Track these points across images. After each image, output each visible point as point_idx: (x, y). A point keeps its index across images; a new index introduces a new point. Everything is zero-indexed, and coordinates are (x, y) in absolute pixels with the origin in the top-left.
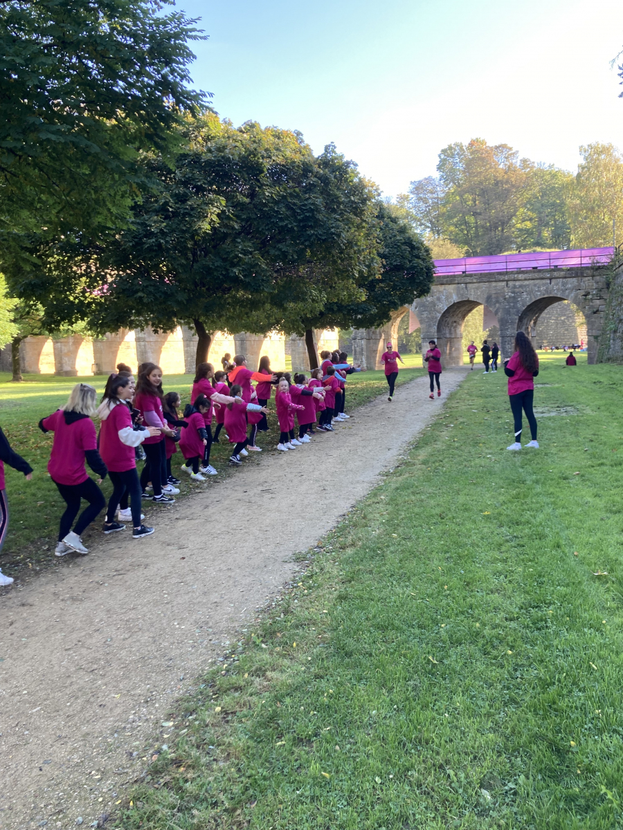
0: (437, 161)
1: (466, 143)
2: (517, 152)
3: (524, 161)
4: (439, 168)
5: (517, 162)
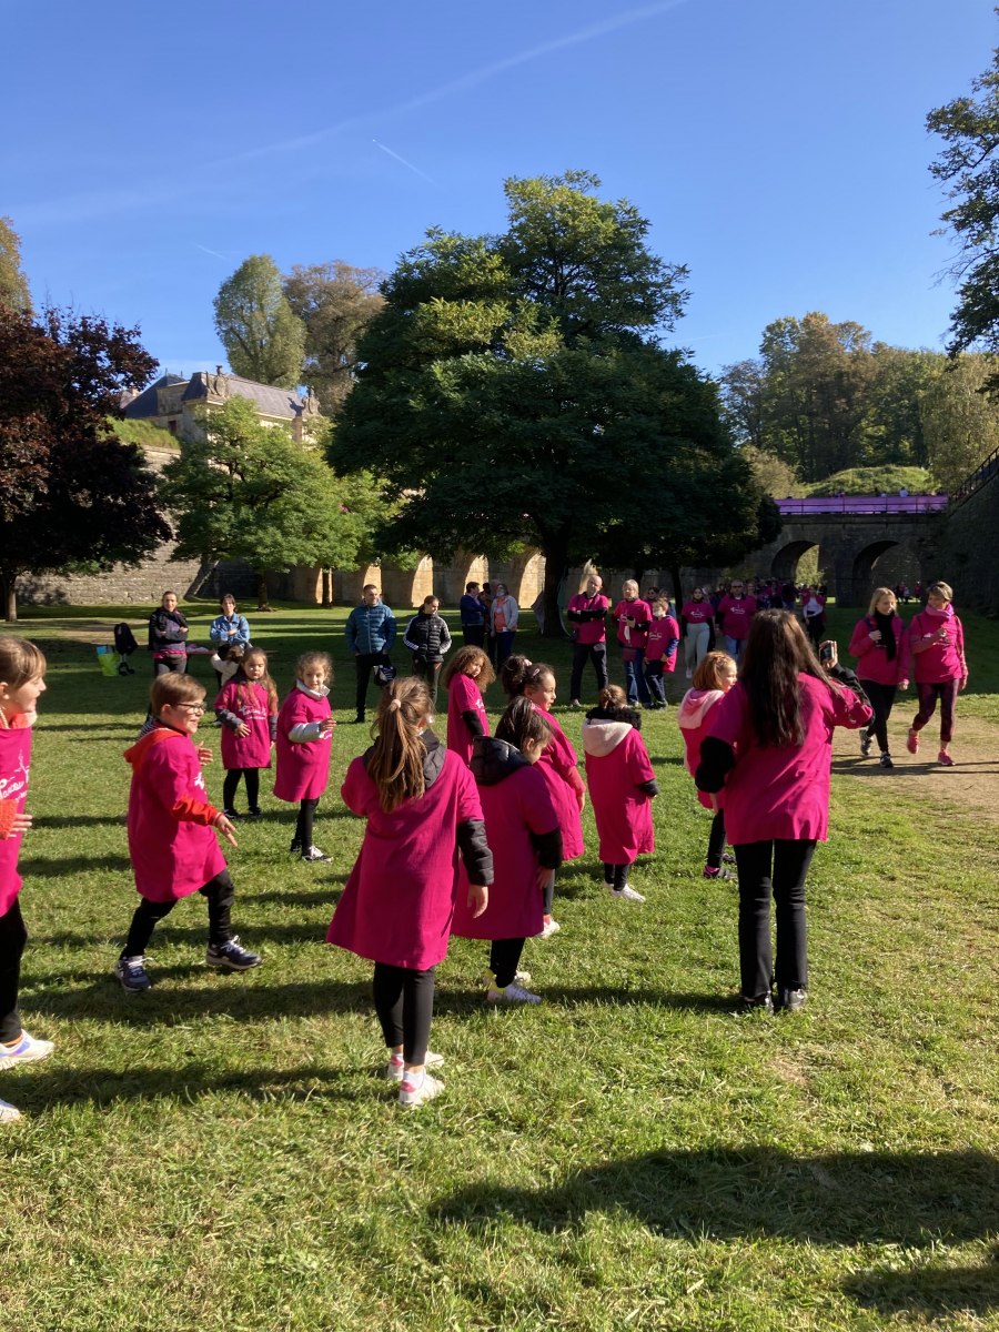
0: (761, 340)
1: (799, 317)
2: (870, 332)
3: (878, 346)
4: (764, 350)
5: (868, 348)
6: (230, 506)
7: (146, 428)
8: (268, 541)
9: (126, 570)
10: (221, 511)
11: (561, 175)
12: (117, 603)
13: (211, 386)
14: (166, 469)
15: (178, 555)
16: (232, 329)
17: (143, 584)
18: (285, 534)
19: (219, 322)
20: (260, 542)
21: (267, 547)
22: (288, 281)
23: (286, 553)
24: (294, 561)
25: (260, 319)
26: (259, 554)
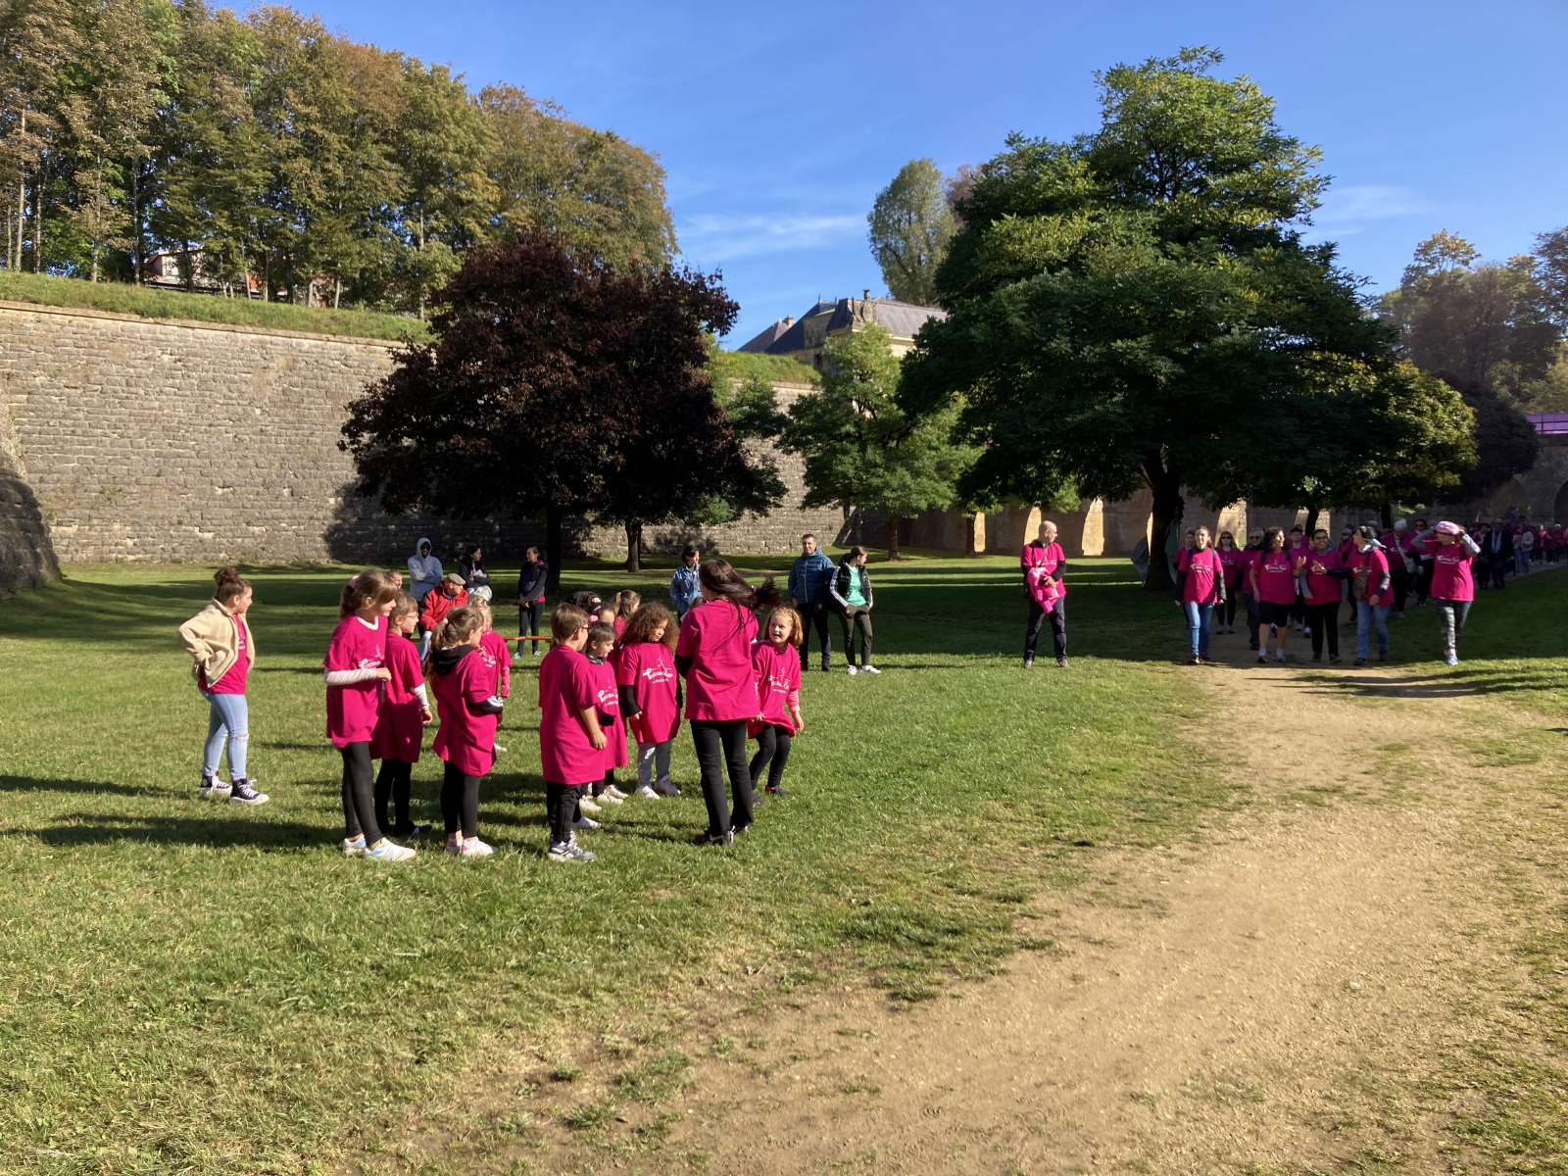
6: (856, 447)
7: (788, 365)
8: (895, 483)
9: (754, 518)
10: (845, 452)
11: (1175, 54)
12: (754, 553)
13: (857, 312)
14: (794, 409)
15: (811, 501)
16: (887, 246)
17: (781, 532)
18: (916, 474)
19: (874, 240)
20: (887, 485)
21: (894, 490)
22: (954, 185)
23: (914, 496)
24: (923, 505)
25: (919, 232)
26: (888, 499)
